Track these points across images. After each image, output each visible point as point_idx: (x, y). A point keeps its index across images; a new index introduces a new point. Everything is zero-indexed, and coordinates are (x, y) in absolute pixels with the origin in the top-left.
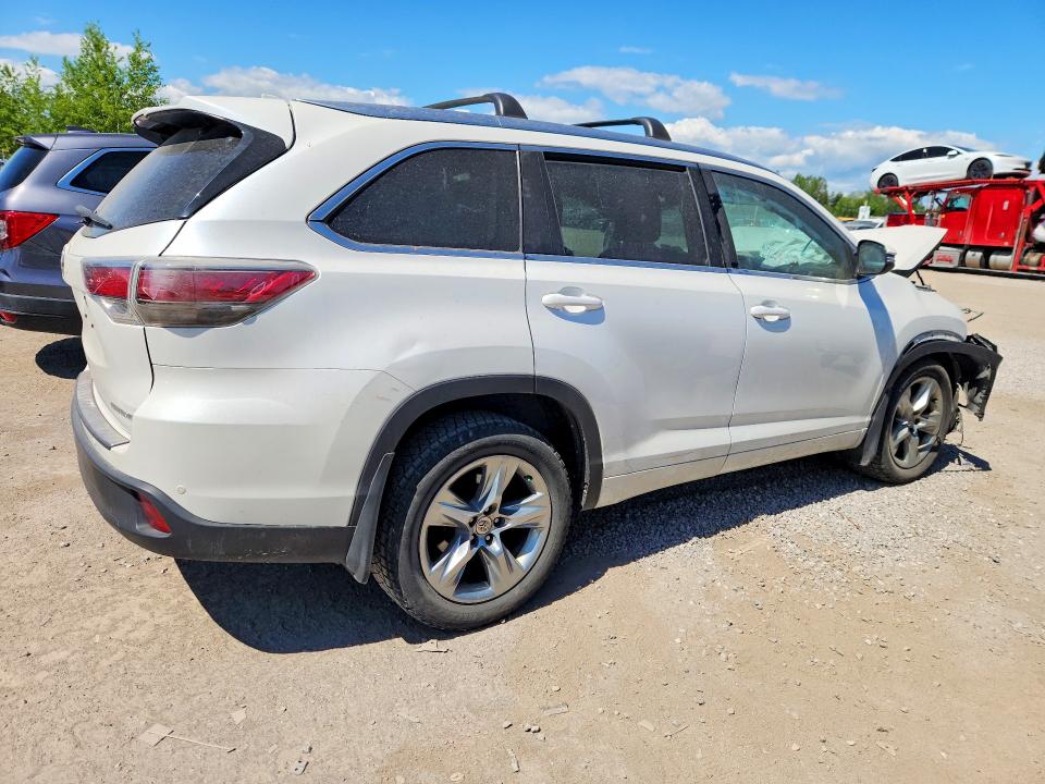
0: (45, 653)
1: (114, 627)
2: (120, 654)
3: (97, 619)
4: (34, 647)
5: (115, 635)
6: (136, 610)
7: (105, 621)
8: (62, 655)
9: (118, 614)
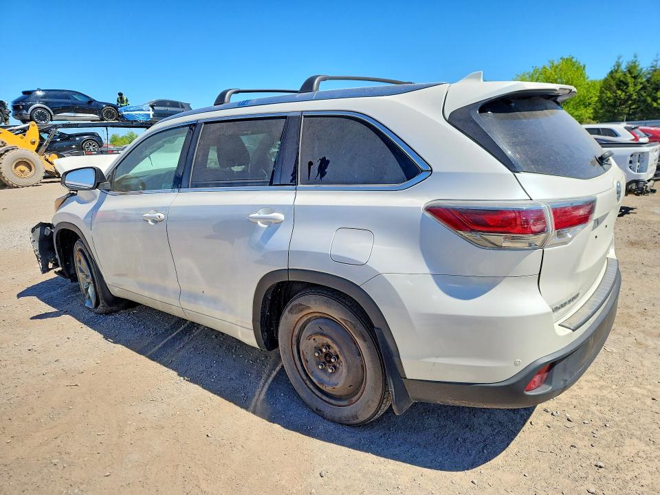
0: (643, 395)
1: (601, 388)
2: (607, 376)
3: (609, 396)
4: (649, 402)
5: (604, 383)
6: (586, 388)
7: (605, 392)
8: (635, 389)
9: (597, 392)
